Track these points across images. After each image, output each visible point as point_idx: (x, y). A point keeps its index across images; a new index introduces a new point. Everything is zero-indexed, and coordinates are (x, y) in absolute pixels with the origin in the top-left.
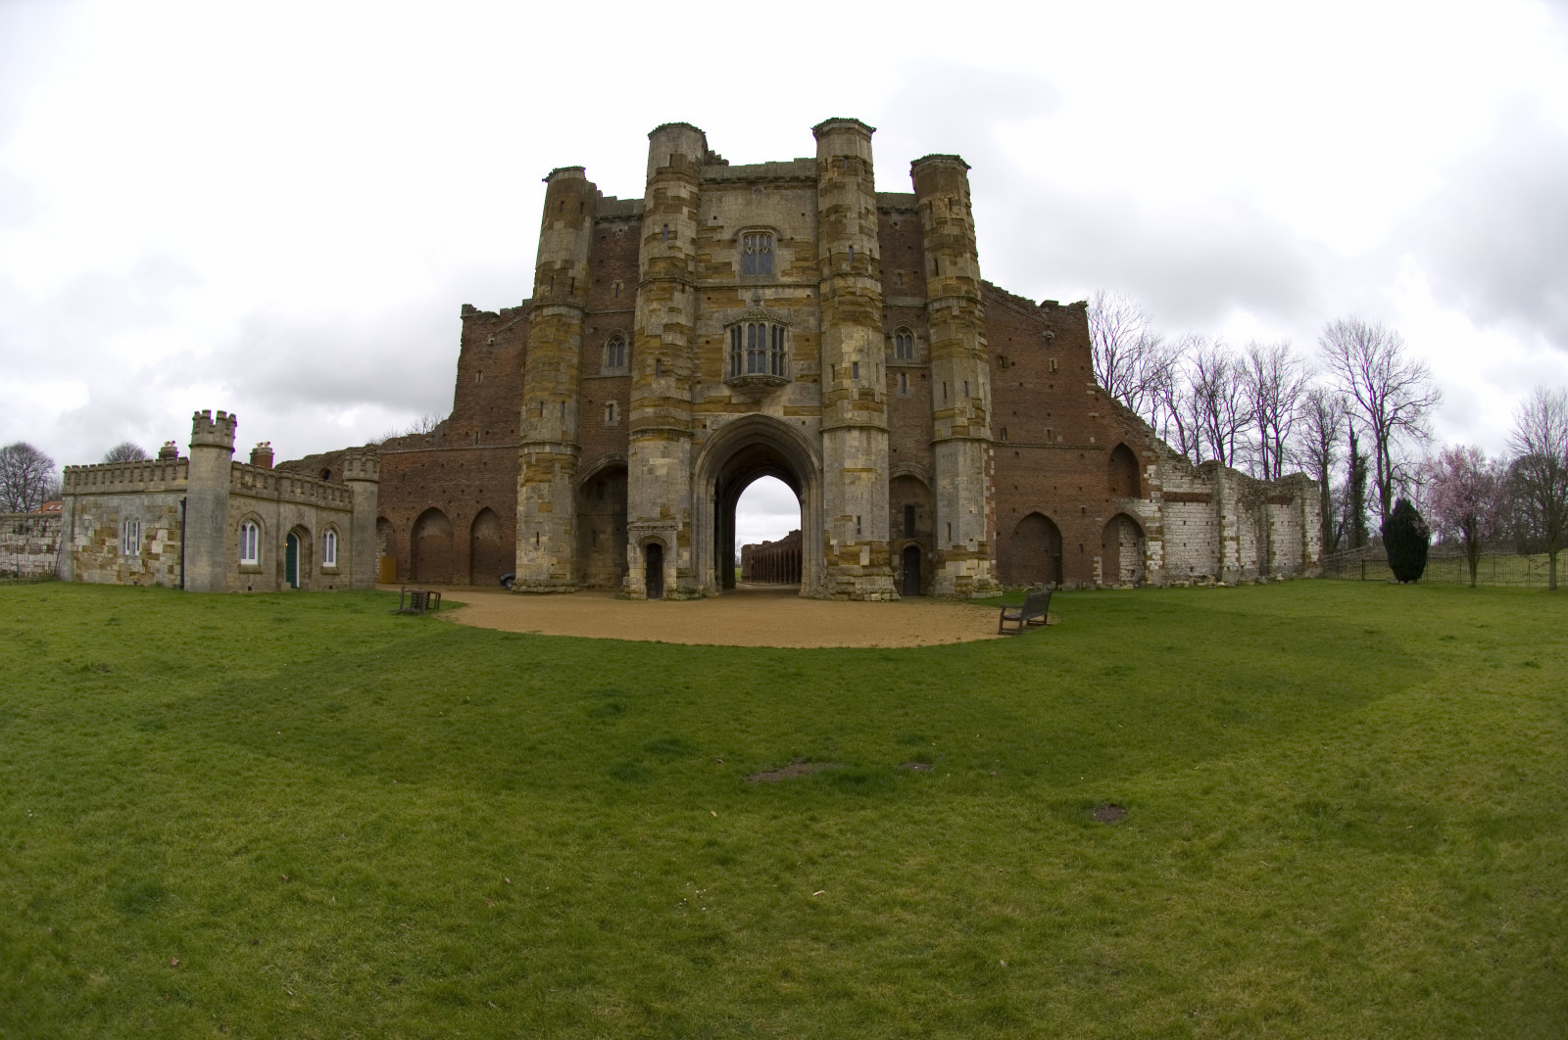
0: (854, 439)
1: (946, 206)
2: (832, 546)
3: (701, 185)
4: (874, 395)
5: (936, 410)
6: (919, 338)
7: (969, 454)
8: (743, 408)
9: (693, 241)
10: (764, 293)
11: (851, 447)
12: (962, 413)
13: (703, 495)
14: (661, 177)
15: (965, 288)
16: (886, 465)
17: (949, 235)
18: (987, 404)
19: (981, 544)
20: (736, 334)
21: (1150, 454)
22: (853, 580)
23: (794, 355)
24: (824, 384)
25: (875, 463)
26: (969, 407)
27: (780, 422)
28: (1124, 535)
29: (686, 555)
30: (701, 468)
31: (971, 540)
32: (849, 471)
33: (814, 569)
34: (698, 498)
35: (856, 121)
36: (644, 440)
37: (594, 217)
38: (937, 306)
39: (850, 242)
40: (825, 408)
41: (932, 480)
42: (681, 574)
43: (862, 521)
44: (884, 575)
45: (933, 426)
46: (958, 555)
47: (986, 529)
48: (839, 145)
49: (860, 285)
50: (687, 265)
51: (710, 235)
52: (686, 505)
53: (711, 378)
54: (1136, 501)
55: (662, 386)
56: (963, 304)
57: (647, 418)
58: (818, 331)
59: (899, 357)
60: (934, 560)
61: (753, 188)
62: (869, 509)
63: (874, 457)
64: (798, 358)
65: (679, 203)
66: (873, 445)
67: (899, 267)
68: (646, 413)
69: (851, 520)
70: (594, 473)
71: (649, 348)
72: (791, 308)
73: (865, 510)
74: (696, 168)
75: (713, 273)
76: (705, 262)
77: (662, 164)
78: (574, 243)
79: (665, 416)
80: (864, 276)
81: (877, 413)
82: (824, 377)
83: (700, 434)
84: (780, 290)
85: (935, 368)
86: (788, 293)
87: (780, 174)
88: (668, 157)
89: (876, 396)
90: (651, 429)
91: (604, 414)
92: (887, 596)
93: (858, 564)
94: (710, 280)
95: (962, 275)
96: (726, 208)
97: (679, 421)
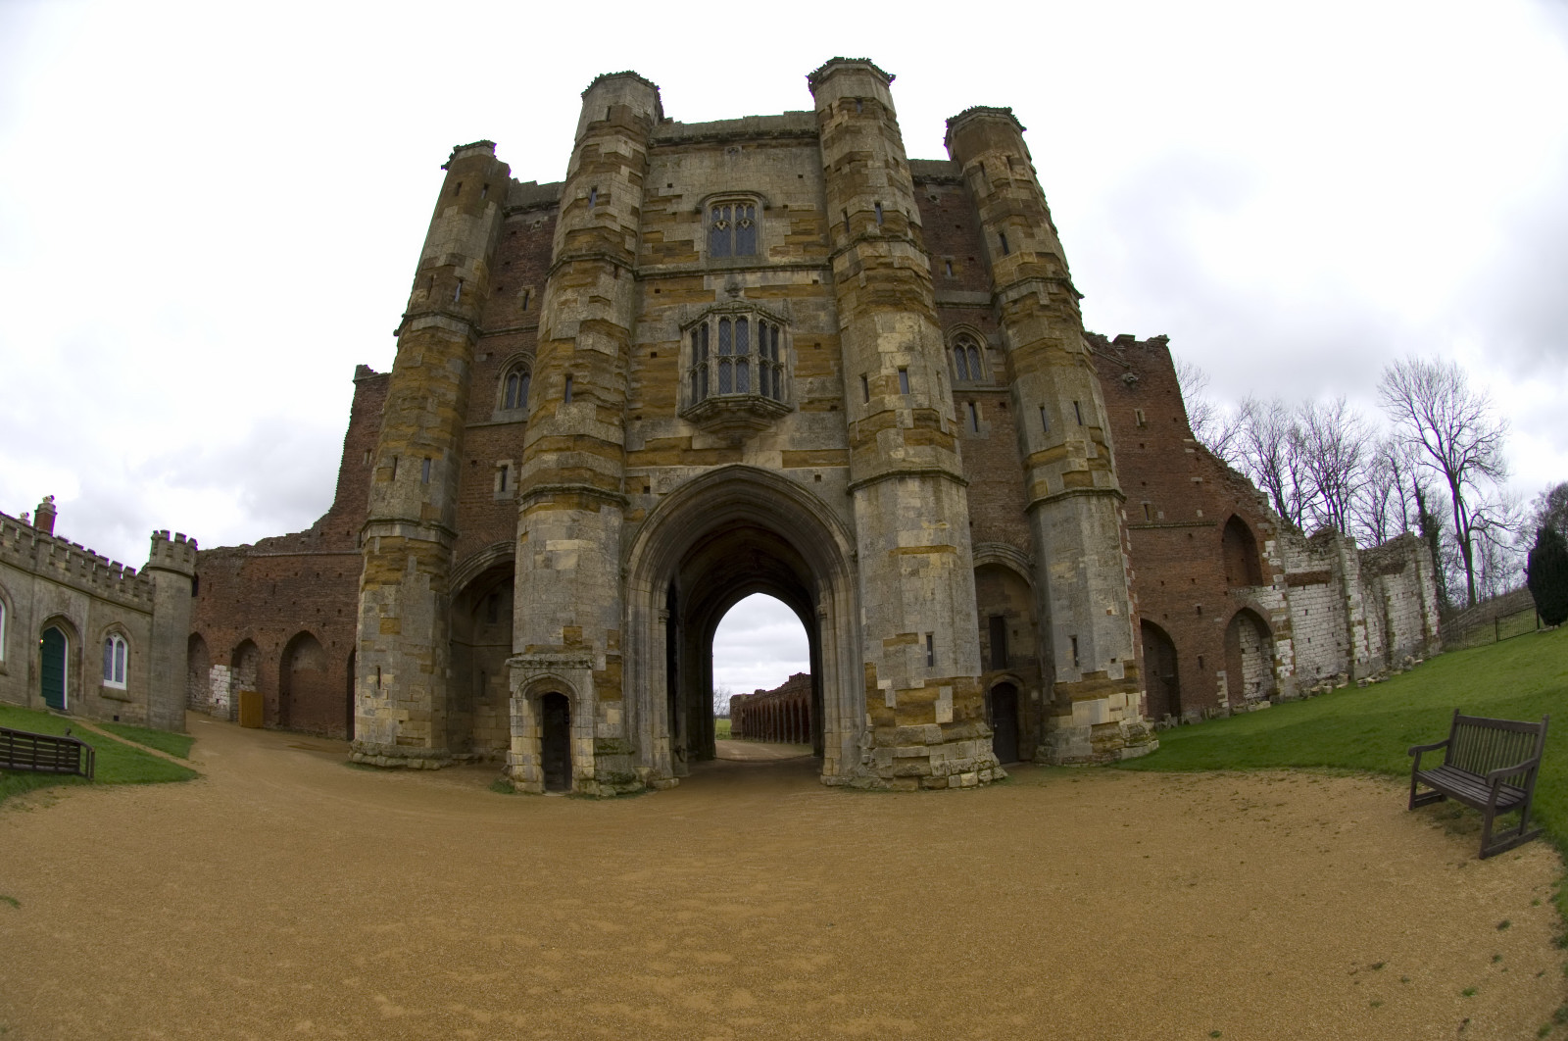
0: (911, 495)
1: (1005, 165)
2: (882, 691)
3: (649, 147)
4: (937, 421)
5: (1032, 450)
6: (990, 348)
7: (1097, 516)
8: (712, 456)
9: (635, 211)
10: (744, 279)
11: (907, 508)
12: (1078, 450)
13: (644, 609)
14: (593, 133)
15: (1051, 268)
16: (967, 541)
17: (1016, 200)
18: (1107, 435)
19: (1129, 667)
20: (699, 336)
21: (1266, 526)
22: (925, 751)
23: (796, 369)
24: (850, 409)
25: (951, 536)
26: (1086, 441)
27: (775, 476)
28: (1246, 639)
29: (613, 715)
30: (641, 561)
31: (1113, 661)
32: (905, 551)
33: (847, 735)
34: (636, 614)
35: (868, 61)
36: (540, 508)
38: (1013, 295)
39: (876, 198)
40: (855, 448)
41: (1036, 568)
42: (602, 749)
43: (937, 642)
44: (979, 737)
45: (1028, 480)
46: (1094, 688)
47: (1133, 640)
48: (847, 87)
49: (897, 253)
50: (623, 241)
51: (662, 207)
52: (610, 624)
53: (657, 410)
54: (1258, 588)
55: (575, 416)
56: (1053, 289)
57: (545, 471)
58: (833, 332)
59: (961, 377)
60: (1046, 702)
61: (726, 148)
62: (948, 620)
63: (948, 526)
64: (803, 373)
65: (615, 160)
66: (946, 506)
67: (947, 251)
68: (546, 462)
69: (917, 642)
70: (475, 575)
71: (554, 358)
72: (789, 299)
73: (940, 620)
74: (644, 125)
75: (664, 257)
76: (652, 240)
77: (596, 119)
78: (467, 232)
79: (576, 467)
80: (904, 241)
81: (944, 451)
82: (849, 398)
83: (638, 501)
84: (770, 274)
85: (1022, 387)
86: (783, 278)
87: (763, 128)
88: (606, 110)
89: (942, 423)
90: (551, 490)
91: (493, 480)
92: (986, 775)
93: (933, 721)
94: (660, 266)
95: (1044, 251)
96: (687, 173)
97: (599, 477)
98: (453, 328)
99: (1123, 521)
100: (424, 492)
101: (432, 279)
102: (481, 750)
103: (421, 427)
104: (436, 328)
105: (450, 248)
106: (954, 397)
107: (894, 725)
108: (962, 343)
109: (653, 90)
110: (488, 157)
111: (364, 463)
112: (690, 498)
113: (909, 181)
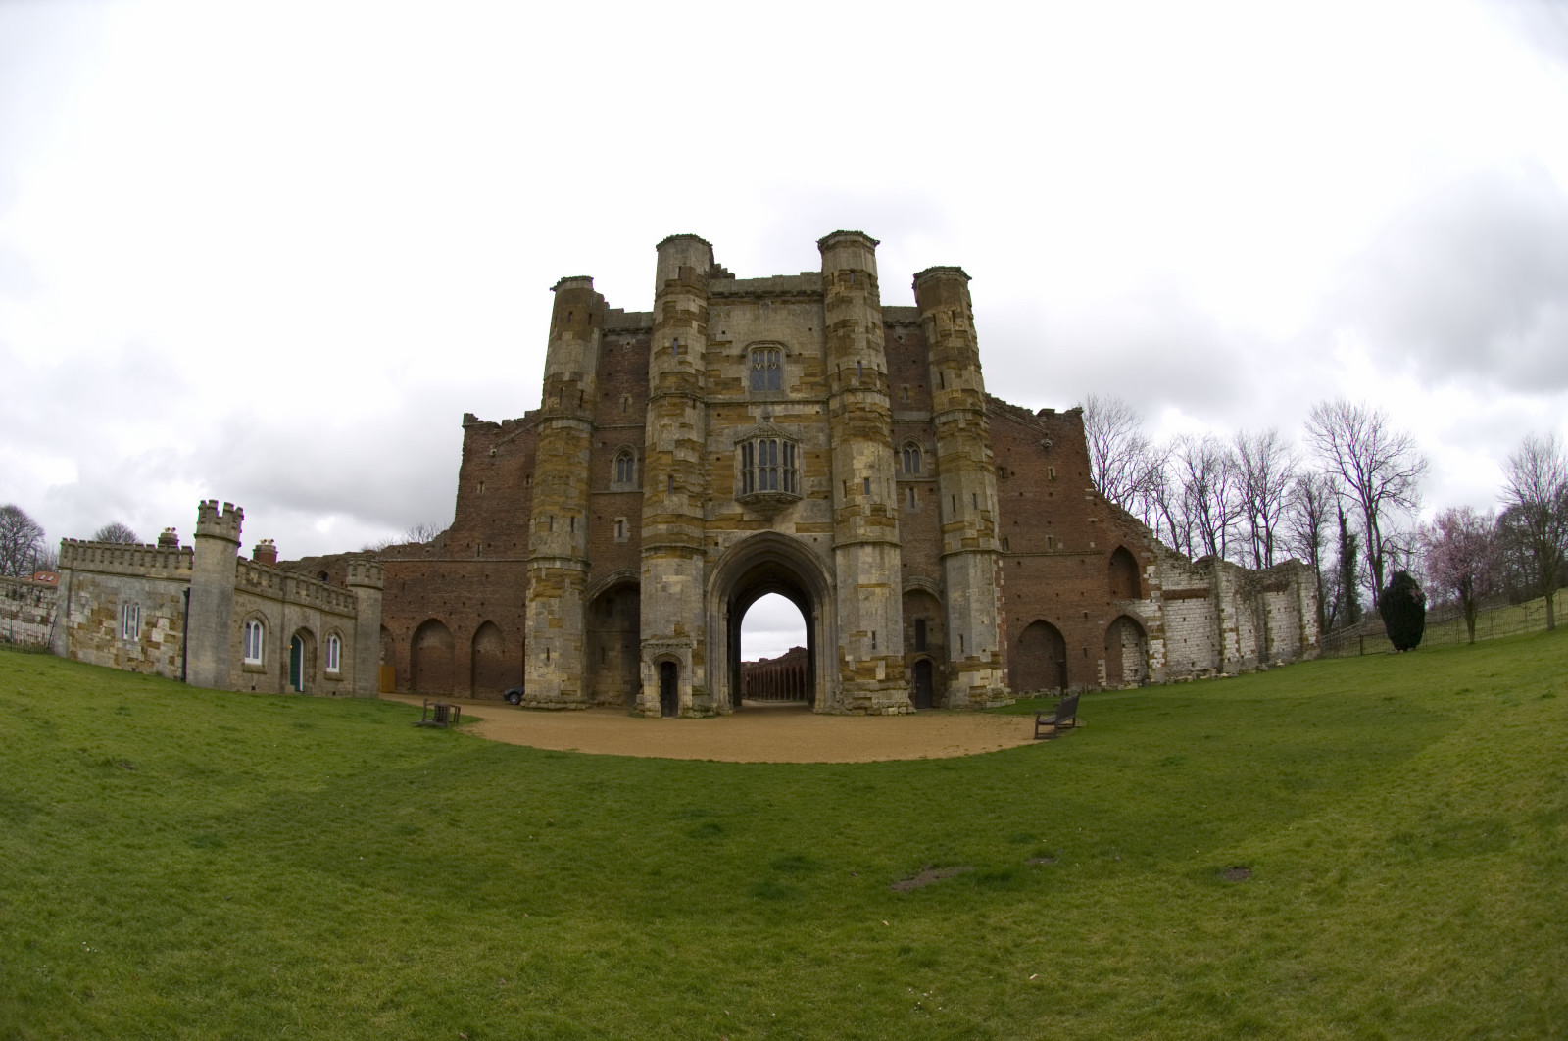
0: (867, 555)
1: (950, 319)
2: (848, 662)
3: (708, 299)
4: (885, 511)
5: (946, 522)
6: (926, 452)
7: (980, 566)
8: (755, 525)
9: (703, 356)
10: (774, 410)
11: (864, 563)
12: (972, 525)
13: (715, 613)
14: (670, 290)
15: (970, 400)
16: (899, 580)
17: (953, 348)
18: (995, 515)
19: (994, 654)
20: (747, 451)
21: (1149, 554)
22: (869, 695)
23: (804, 472)
24: (835, 500)
25: (889, 578)
26: (978, 519)
27: (791, 538)
28: (1126, 636)
29: (700, 673)
30: (714, 585)
31: (984, 651)
32: (862, 586)
33: (828, 685)
34: (711, 616)
35: (861, 234)
36: (657, 557)
37: (602, 330)
38: (943, 419)
39: (859, 358)
40: (837, 524)
41: (943, 593)
42: (696, 692)
43: (878, 636)
44: (900, 688)
45: (942, 540)
46: (972, 666)
47: (998, 639)
48: (845, 259)
49: (869, 400)
50: (697, 380)
51: (719, 350)
52: (699, 623)
53: (722, 496)
54: (1137, 601)
55: (675, 502)
56: (970, 416)
57: (660, 535)
58: (828, 449)
59: (906, 471)
60: (947, 672)
61: (761, 303)
62: (885, 624)
63: (888, 573)
64: (808, 475)
65: (687, 316)
66: (886, 561)
67: (905, 381)
68: (659, 529)
69: (866, 636)
70: (604, 589)
71: (661, 464)
72: (801, 424)
73: (880, 625)
74: (704, 280)
75: (723, 389)
76: (715, 378)
77: (668, 279)
78: (582, 355)
79: (677, 534)
80: (874, 390)
81: (889, 529)
82: (835, 493)
83: (712, 551)
84: (790, 406)
85: (943, 482)
86: (798, 410)
87: (787, 288)
88: (678, 269)
89: (889, 510)
90: (665, 547)
91: (613, 531)
92: (903, 710)
93: (874, 679)
94: (720, 396)
95: (969, 388)
96: (735, 323)
97: (691, 539)
98: (581, 428)
99: (998, 567)
100: (573, 539)
101: (562, 390)
102: (602, 698)
103: (567, 497)
104: (570, 428)
105: (572, 367)
106: (897, 494)
107: (853, 681)
108: (909, 448)
109: (708, 247)
110: (588, 290)
111: (477, 492)
112: (742, 550)
113: (882, 340)
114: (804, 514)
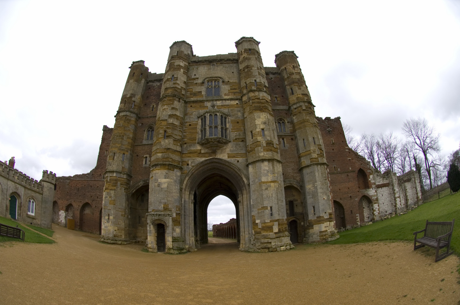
0: (265, 166)
1: (292, 68)
2: (257, 223)
3: (189, 63)
4: (273, 144)
5: (301, 152)
6: (288, 122)
7: (320, 171)
8: (207, 155)
9: (185, 83)
10: (216, 103)
11: (264, 170)
12: (314, 152)
13: (187, 199)
14: (173, 59)
15: (306, 98)
16: (282, 179)
17: (296, 78)
18: (323, 147)
19: (330, 214)
20: (203, 120)
21: (370, 171)
22: (270, 241)
23: (231, 129)
24: (248, 141)
25: (277, 178)
26: (317, 149)
27: (225, 161)
28: (365, 204)
29: (178, 230)
30: (186, 185)
31: (325, 213)
32: (264, 183)
33: (247, 236)
34: (185, 201)
35: (252, 38)
36: (157, 169)
37: (146, 80)
38: (295, 106)
39: (255, 78)
40: (249, 153)
41: (302, 187)
42: (175, 240)
43: (273, 209)
44: (286, 236)
45: (300, 161)
46: (320, 221)
47: (331, 206)
48: (246, 46)
49: (261, 95)
50: (181, 91)
51: (193, 81)
52: (177, 204)
53: (191, 141)
54: (368, 190)
55: (167, 143)
56: (307, 104)
57: (158, 159)
58: (243, 118)
59: (280, 131)
60: (306, 225)
61: (211, 64)
62: (276, 202)
63: (276, 175)
64: (234, 130)
65: (179, 67)
66: (276, 169)
67: (275, 94)
68: (158, 156)
69: (267, 209)
70: (137, 188)
71: (161, 126)
72: (229, 109)
73: (274, 203)
74: (188, 57)
75: (193, 96)
76: (190, 91)
77: (173, 55)
78: (136, 87)
79: (167, 158)
80: (263, 91)
81: (275, 153)
82: (247, 138)
83: (185, 168)
84: (224, 101)
85: (298, 134)
86: (228, 103)
87: (222, 58)
88: (177, 52)
89: (274, 145)
90: (160, 164)
91: (143, 161)
92: (288, 247)
93: (272, 232)
94: (192, 99)
95: (304, 93)
96: (200, 71)
97: (174, 160)
98: (132, 116)
99: (328, 172)
100: (123, 163)
101: (126, 101)
102: (139, 239)
103: (122, 145)
104: (126, 115)
105: (131, 92)
106: (278, 137)
107: (261, 233)
108: (280, 121)
109: (190, 47)
110: (142, 65)
111: (105, 154)
112: (200, 167)
113: (264, 73)
114: (232, 149)
